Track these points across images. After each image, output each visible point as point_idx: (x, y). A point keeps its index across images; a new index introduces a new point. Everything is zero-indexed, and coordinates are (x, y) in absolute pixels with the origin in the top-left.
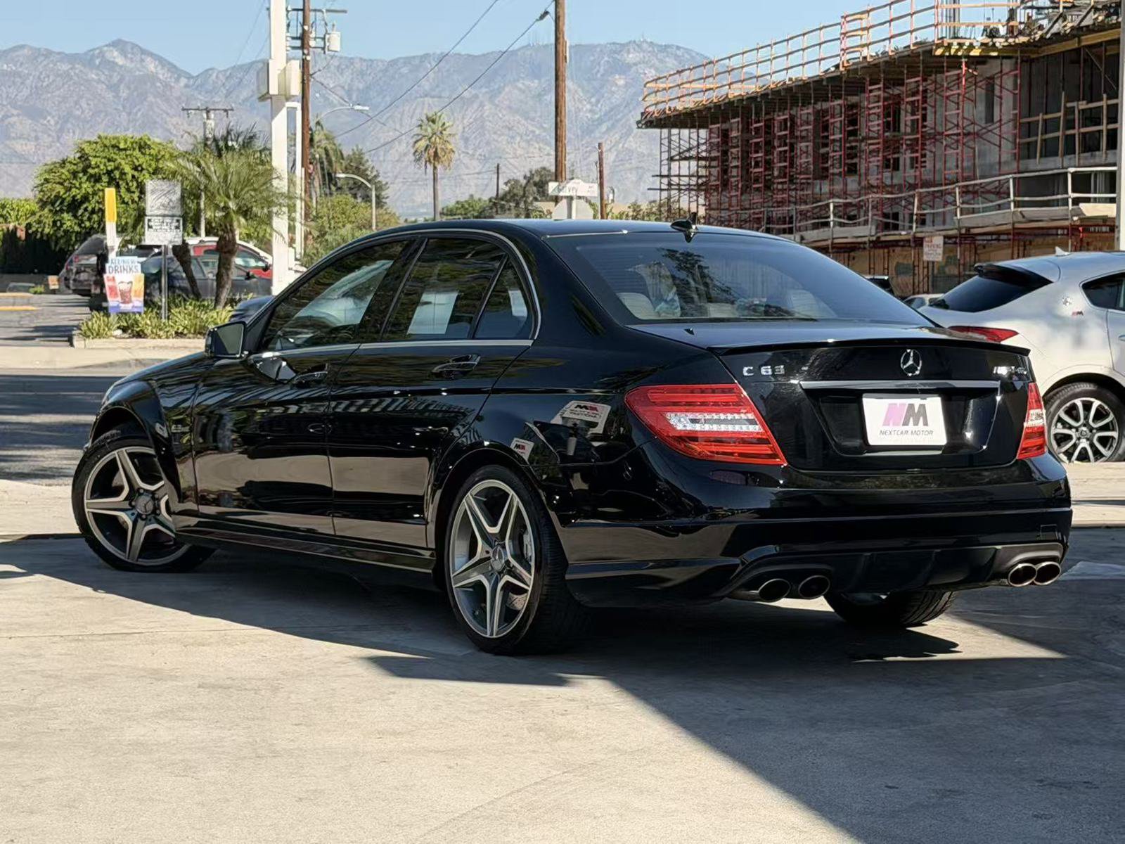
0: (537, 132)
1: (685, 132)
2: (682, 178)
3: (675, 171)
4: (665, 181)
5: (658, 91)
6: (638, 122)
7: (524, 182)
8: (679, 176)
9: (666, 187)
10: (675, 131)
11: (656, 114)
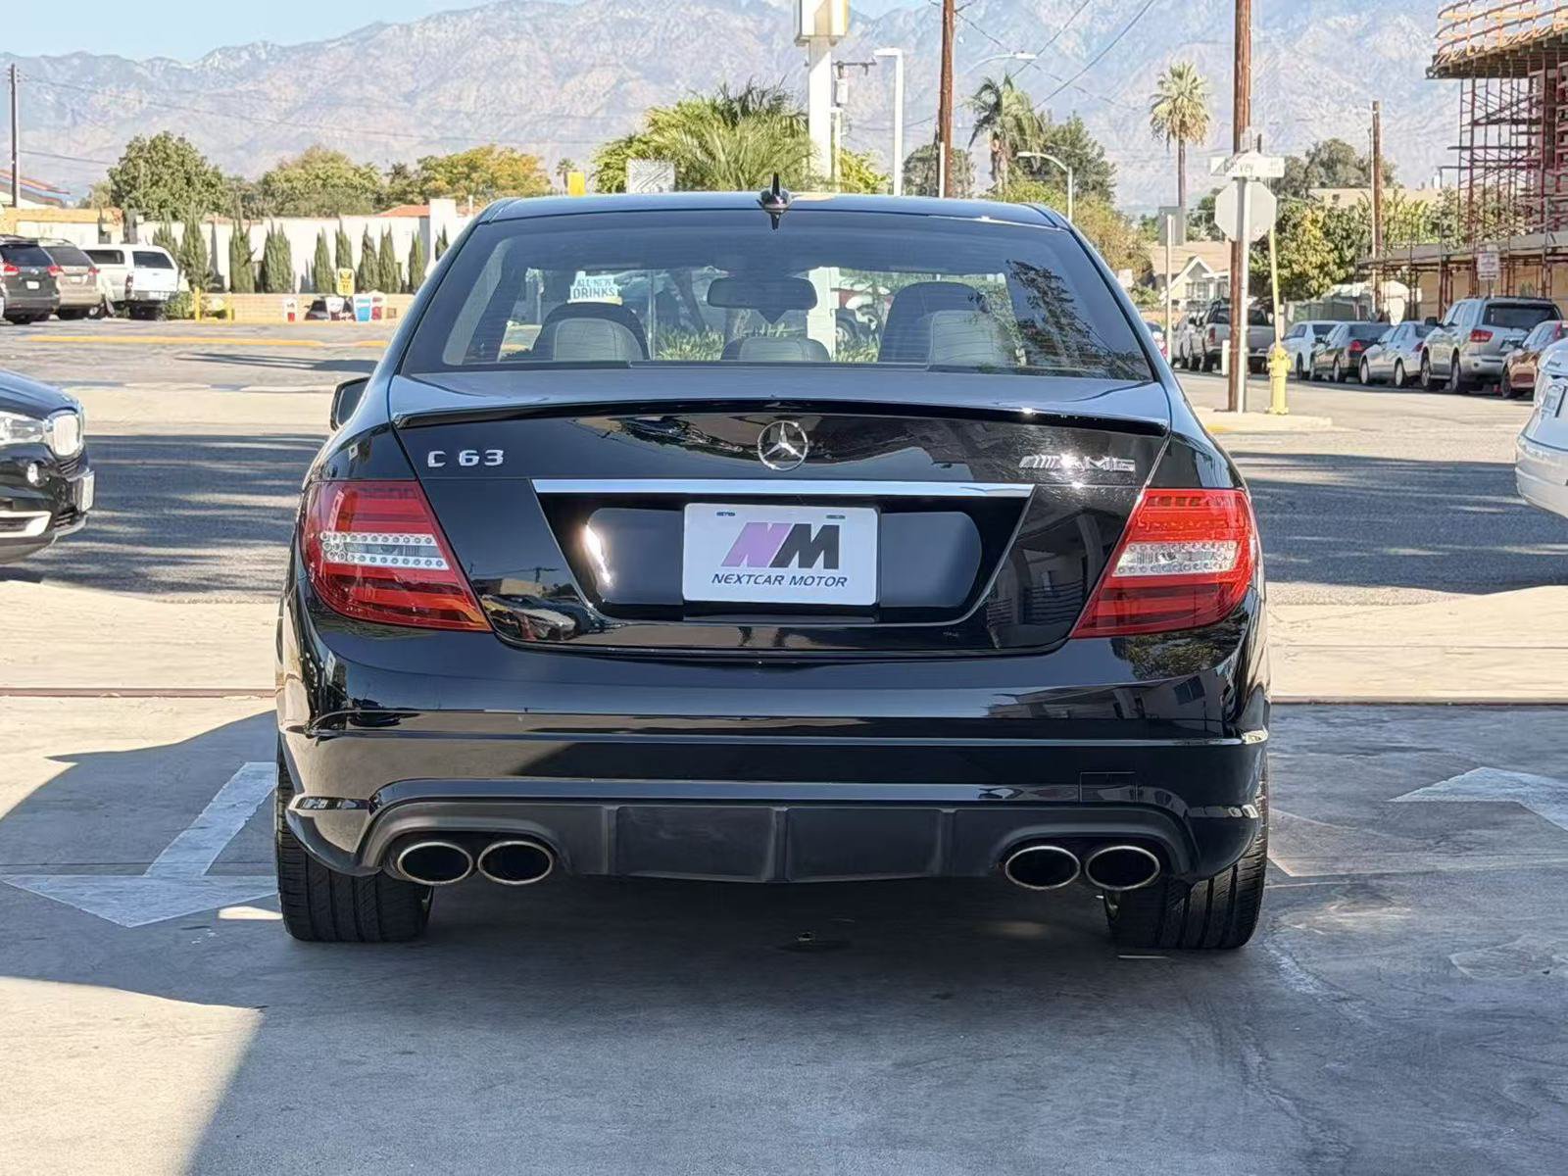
0: (1354, 90)
1: (1495, 82)
2: (1489, 151)
3: (1479, 141)
4: (1466, 154)
5: (1457, 24)
6: (1429, 70)
7: (1305, 161)
8: (1485, 147)
9: (1468, 164)
10: (1480, 82)
11: (1453, 58)
